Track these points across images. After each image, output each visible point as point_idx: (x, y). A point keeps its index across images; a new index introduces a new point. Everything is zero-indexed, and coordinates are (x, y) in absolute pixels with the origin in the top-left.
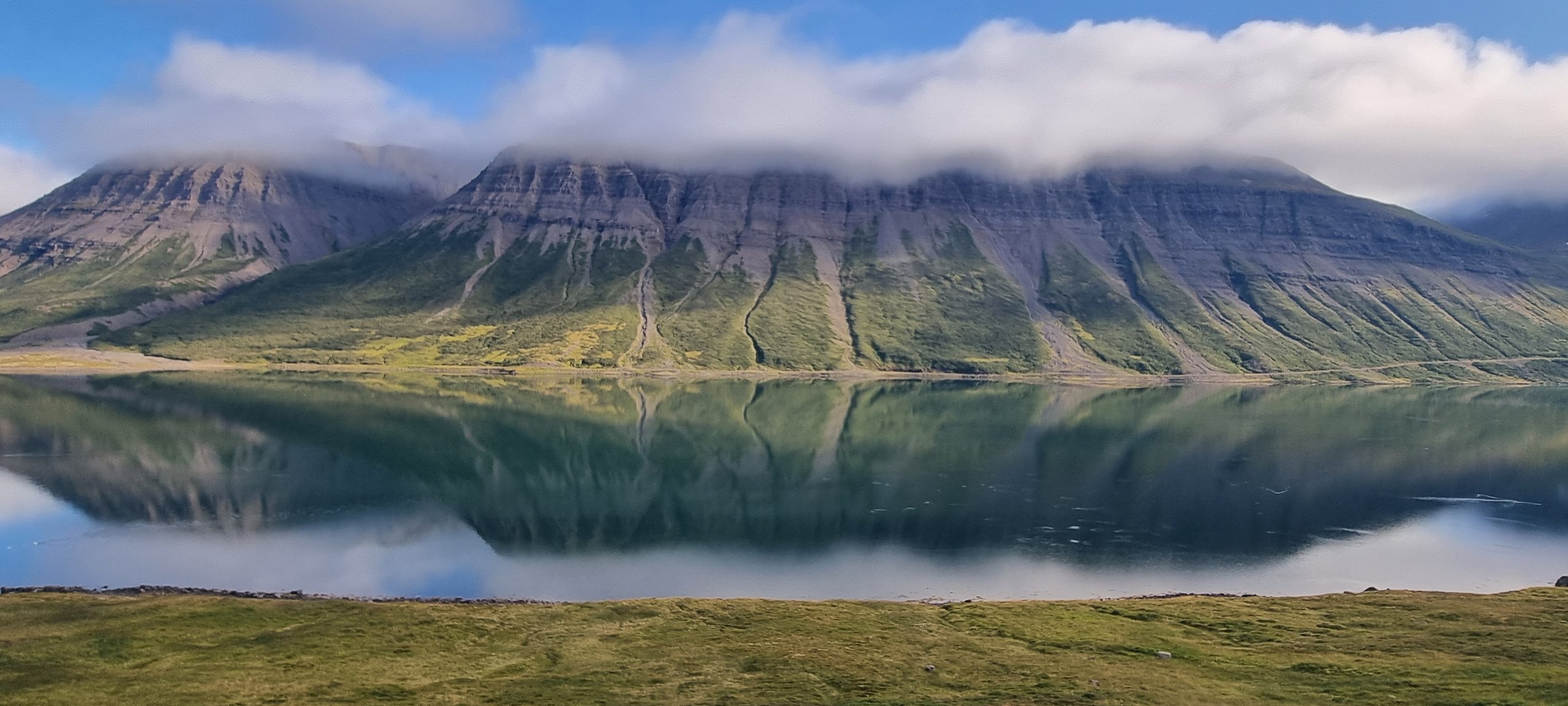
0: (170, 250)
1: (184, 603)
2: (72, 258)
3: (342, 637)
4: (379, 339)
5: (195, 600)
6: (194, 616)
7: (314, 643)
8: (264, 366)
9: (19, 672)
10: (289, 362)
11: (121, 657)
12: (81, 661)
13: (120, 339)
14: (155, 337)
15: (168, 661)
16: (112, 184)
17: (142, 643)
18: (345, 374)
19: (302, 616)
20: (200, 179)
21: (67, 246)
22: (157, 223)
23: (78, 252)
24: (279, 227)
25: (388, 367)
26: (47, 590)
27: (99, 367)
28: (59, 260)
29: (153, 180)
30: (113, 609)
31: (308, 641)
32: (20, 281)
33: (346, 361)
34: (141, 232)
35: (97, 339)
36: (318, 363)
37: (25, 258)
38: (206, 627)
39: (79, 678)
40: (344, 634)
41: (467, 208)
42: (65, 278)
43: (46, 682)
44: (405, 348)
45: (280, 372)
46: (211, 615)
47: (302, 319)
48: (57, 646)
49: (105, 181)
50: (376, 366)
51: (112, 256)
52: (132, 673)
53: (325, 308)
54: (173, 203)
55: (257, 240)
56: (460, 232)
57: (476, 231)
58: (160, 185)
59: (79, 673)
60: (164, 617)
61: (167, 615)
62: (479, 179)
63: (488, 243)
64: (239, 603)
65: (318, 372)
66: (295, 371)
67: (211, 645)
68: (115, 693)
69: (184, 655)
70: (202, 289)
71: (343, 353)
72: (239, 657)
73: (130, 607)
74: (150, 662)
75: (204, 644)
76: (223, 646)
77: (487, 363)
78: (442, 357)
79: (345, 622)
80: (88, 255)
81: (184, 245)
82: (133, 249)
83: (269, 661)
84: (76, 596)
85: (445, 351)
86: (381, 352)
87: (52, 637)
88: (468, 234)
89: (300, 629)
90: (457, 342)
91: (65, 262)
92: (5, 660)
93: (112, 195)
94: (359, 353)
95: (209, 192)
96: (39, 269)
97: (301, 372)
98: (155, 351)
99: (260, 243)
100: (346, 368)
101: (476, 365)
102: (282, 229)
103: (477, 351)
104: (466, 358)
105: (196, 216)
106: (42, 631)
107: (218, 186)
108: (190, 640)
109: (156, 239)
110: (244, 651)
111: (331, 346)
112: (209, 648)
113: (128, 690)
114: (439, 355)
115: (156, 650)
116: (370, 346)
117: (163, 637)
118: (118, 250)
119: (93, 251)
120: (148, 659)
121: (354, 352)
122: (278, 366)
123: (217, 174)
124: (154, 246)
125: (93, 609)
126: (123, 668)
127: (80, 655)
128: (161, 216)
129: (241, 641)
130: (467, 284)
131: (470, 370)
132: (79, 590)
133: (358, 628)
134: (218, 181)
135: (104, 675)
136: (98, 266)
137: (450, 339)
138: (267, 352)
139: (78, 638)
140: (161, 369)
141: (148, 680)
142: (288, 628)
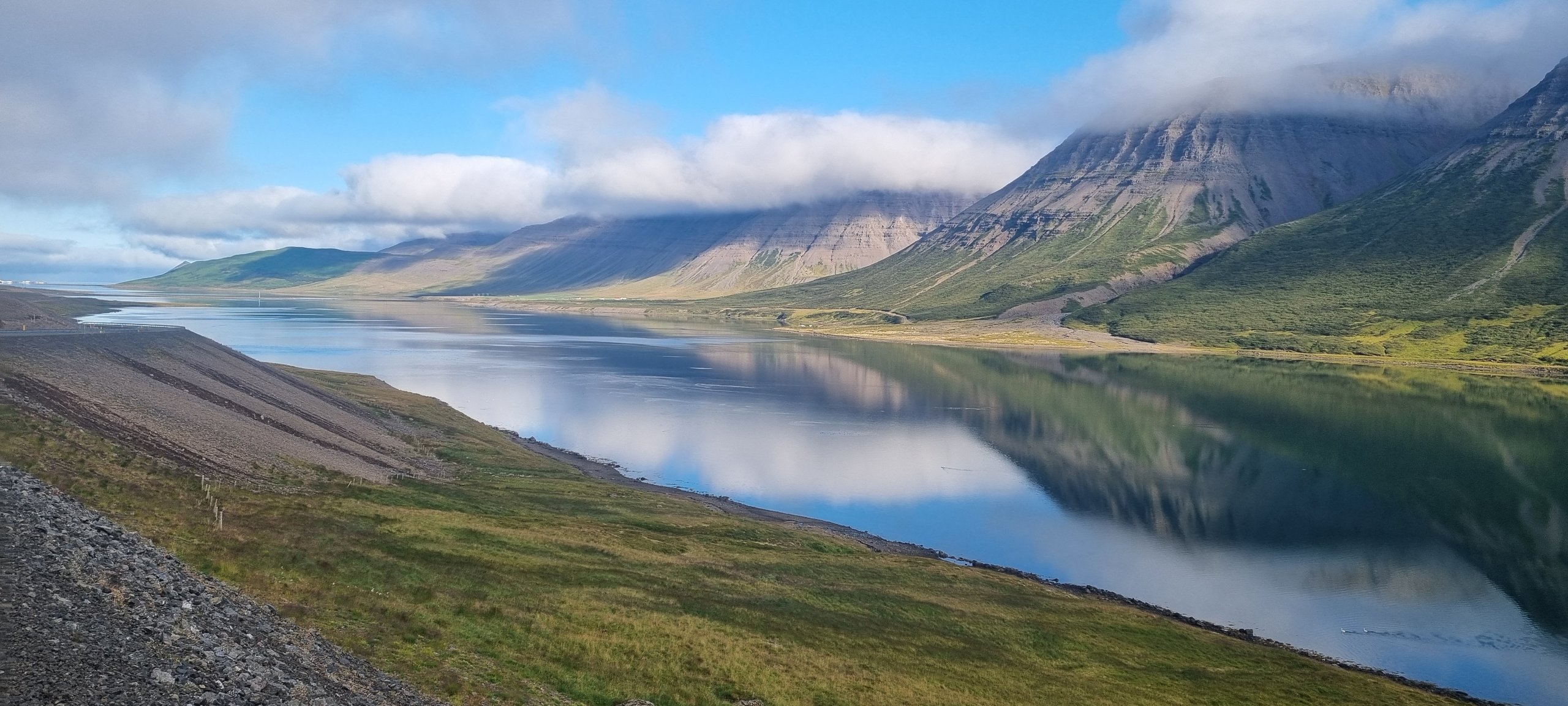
0: (1141, 217)
1: (1119, 613)
2: (1051, 231)
3: (1281, 697)
4: (1379, 321)
5: (1131, 612)
6: (1126, 629)
7: (1247, 695)
8: (1233, 351)
9: (965, 643)
10: (1263, 348)
11: (1050, 653)
12: (1017, 647)
13: (1089, 317)
14: (1122, 315)
15: (1093, 671)
16: (1089, 148)
17: (1072, 645)
18: (1332, 366)
19: (1240, 659)
20: (1174, 134)
21: (1047, 219)
22: (1130, 188)
23: (1057, 224)
24: (1259, 181)
25: (1390, 359)
26: (1008, 571)
27: (1070, 346)
28: (1041, 234)
29: (1128, 141)
30: (1054, 603)
31: (1239, 690)
32: (1008, 257)
33: (1333, 349)
34: (1114, 199)
35: (1069, 316)
36: (1298, 351)
37: (1013, 233)
38: (1135, 644)
39: (1010, 663)
40: (1283, 695)
41: (1520, 131)
42: (1045, 252)
43: (984, 659)
44: (1415, 335)
45: (1252, 360)
46: (1142, 632)
47: (1282, 294)
48: (1000, 627)
49: (1083, 145)
50: (1373, 358)
51: (1087, 226)
52: (1055, 672)
53: (1311, 280)
54: (1147, 163)
55: (1234, 199)
56: (1508, 168)
57: (1534, 164)
58: (1134, 145)
59: (1011, 658)
60: (1098, 623)
61: (1100, 622)
62: (1542, 87)
63: (1553, 181)
64: (1175, 627)
65: (1298, 361)
66: (1271, 360)
67: (1138, 666)
68: (1032, 687)
69: (1109, 670)
70: (1171, 260)
71: (1331, 339)
72: (1162, 687)
73: (1068, 604)
74: (1076, 667)
75: (1130, 663)
76: (1148, 670)
77: (1543, 359)
78: (1471, 349)
79: (1289, 680)
80: (1064, 227)
81: (1156, 211)
82: (1106, 218)
83: (1191, 702)
84: (1030, 582)
85: (1475, 340)
86: (1381, 338)
87: (998, 618)
88: (1520, 171)
89: (1233, 674)
90: (1496, 328)
91: (1048, 235)
92: (958, 629)
93: (1089, 161)
94: (1353, 339)
95: (1184, 147)
96: (1024, 244)
97: (1278, 361)
98: (1122, 331)
99: (1237, 204)
100: (1334, 358)
101: (1524, 361)
102: (1263, 184)
103: (1527, 341)
104: (1509, 350)
105: (1169, 176)
106: (991, 609)
107: (1194, 139)
108: (1116, 654)
109: (1129, 205)
110: (1169, 682)
111: (1316, 329)
112: (1134, 668)
113: (1046, 687)
114: (1465, 345)
115: (1083, 656)
116: (1367, 330)
117: (1092, 644)
118: (1092, 220)
119: (1071, 223)
120: (1075, 663)
121: (1345, 338)
122: (1250, 353)
123: (1191, 126)
124: (1126, 213)
125: (1036, 599)
126: (1049, 666)
127: (1017, 642)
128: (1134, 179)
129: (1167, 670)
130: (1515, 244)
131: (1513, 369)
132: (1033, 577)
133: (1304, 692)
134: (1193, 133)
135: (1031, 667)
136: (1075, 237)
137: (1485, 323)
138: (1239, 334)
139: (1017, 624)
140: (1126, 351)
141: (1066, 684)
142: (1222, 670)
